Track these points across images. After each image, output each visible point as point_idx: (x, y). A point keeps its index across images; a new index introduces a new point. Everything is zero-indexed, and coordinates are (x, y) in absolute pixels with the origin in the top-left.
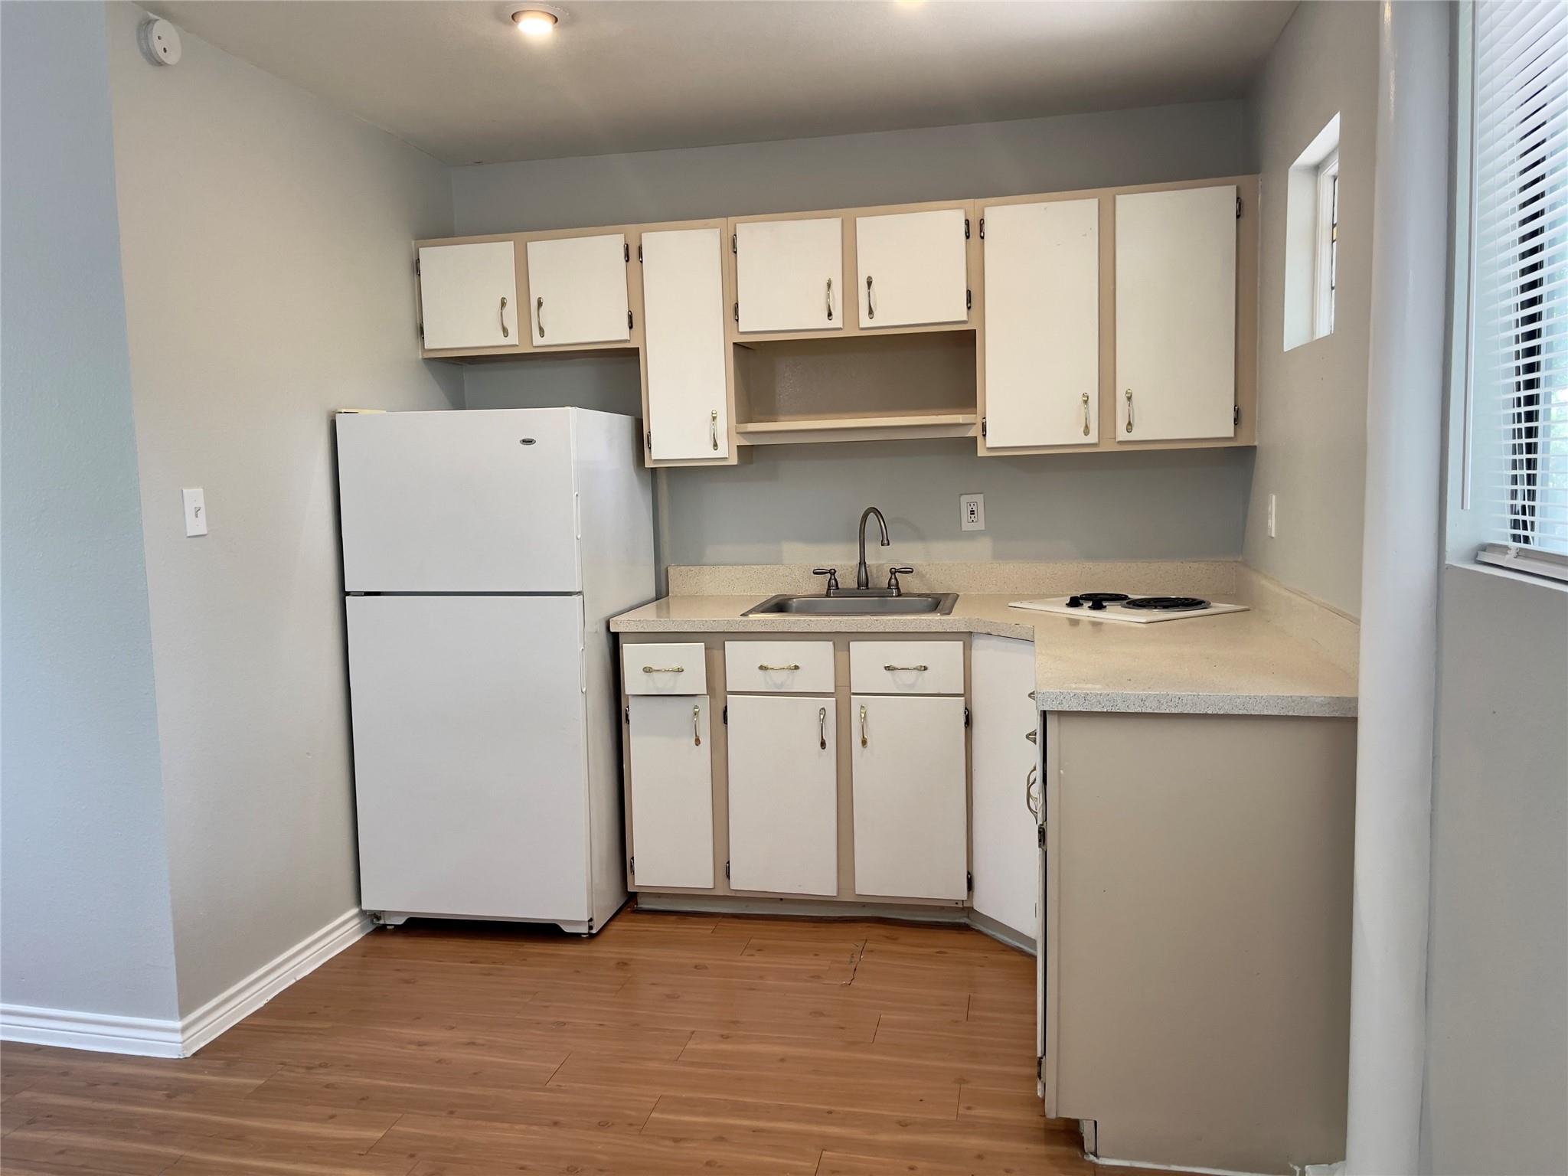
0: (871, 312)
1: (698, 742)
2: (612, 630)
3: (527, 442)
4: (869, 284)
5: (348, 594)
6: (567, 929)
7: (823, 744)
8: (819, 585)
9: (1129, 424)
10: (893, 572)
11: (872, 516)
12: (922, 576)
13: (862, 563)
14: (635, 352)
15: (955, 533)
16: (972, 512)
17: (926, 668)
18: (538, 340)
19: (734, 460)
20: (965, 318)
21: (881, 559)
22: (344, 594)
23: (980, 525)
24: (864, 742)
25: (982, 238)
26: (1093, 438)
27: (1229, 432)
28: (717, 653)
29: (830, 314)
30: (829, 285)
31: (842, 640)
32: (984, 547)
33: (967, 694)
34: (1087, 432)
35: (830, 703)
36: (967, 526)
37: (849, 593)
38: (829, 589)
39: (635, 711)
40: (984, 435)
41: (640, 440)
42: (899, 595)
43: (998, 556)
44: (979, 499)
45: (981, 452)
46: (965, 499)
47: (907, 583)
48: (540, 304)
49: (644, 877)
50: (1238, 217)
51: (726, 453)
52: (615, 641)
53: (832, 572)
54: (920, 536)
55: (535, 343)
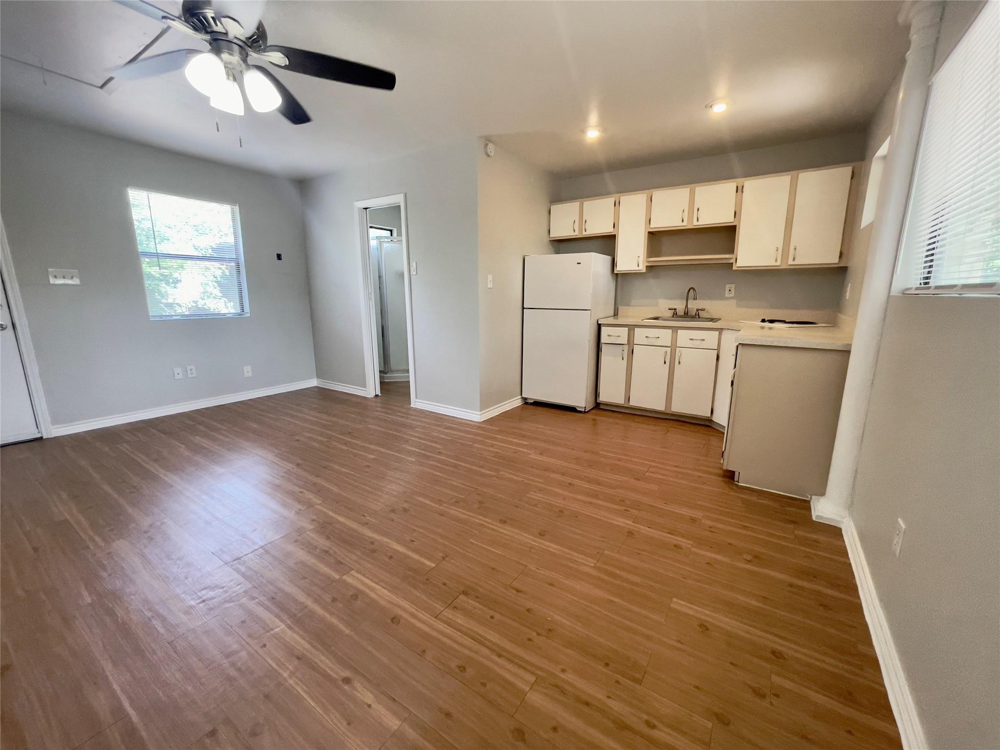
0: (698, 219)
1: (623, 359)
2: (599, 323)
3: (579, 263)
4: (698, 210)
5: (525, 308)
6: (578, 409)
7: (665, 363)
8: (670, 313)
9: (794, 258)
10: (697, 310)
11: (692, 290)
12: (708, 312)
13: (687, 306)
14: (615, 235)
15: (722, 297)
16: (730, 290)
17: (704, 340)
18: (584, 233)
19: (644, 271)
20: (733, 221)
21: (693, 305)
22: (523, 308)
23: (732, 295)
24: (679, 363)
25: (742, 192)
26: (778, 263)
27: (837, 261)
28: (632, 332)
29: (683, 221)
30: (683, 211)
31: (675, 329)
32: (734, 302)
33: (718, 349)
34: (776, 260)
35: (669, 350)
36: (727, 295)
37: (681, 317)
38: (673, 315)
39: (604, 348)
40: (736, 262)
41: (613, 264)
42: (699, 318)
43: (738, 306)
44: (733, 286)
45: (734, 268)
46: (728, 286)
47: (702, 314)
48: (586, 221)
49: (603, 398)
50: (852, 178)
51: (642, 268)
52: (599, 326)
53: (675, 309)
54: (710, 298)
55: (583, 234)
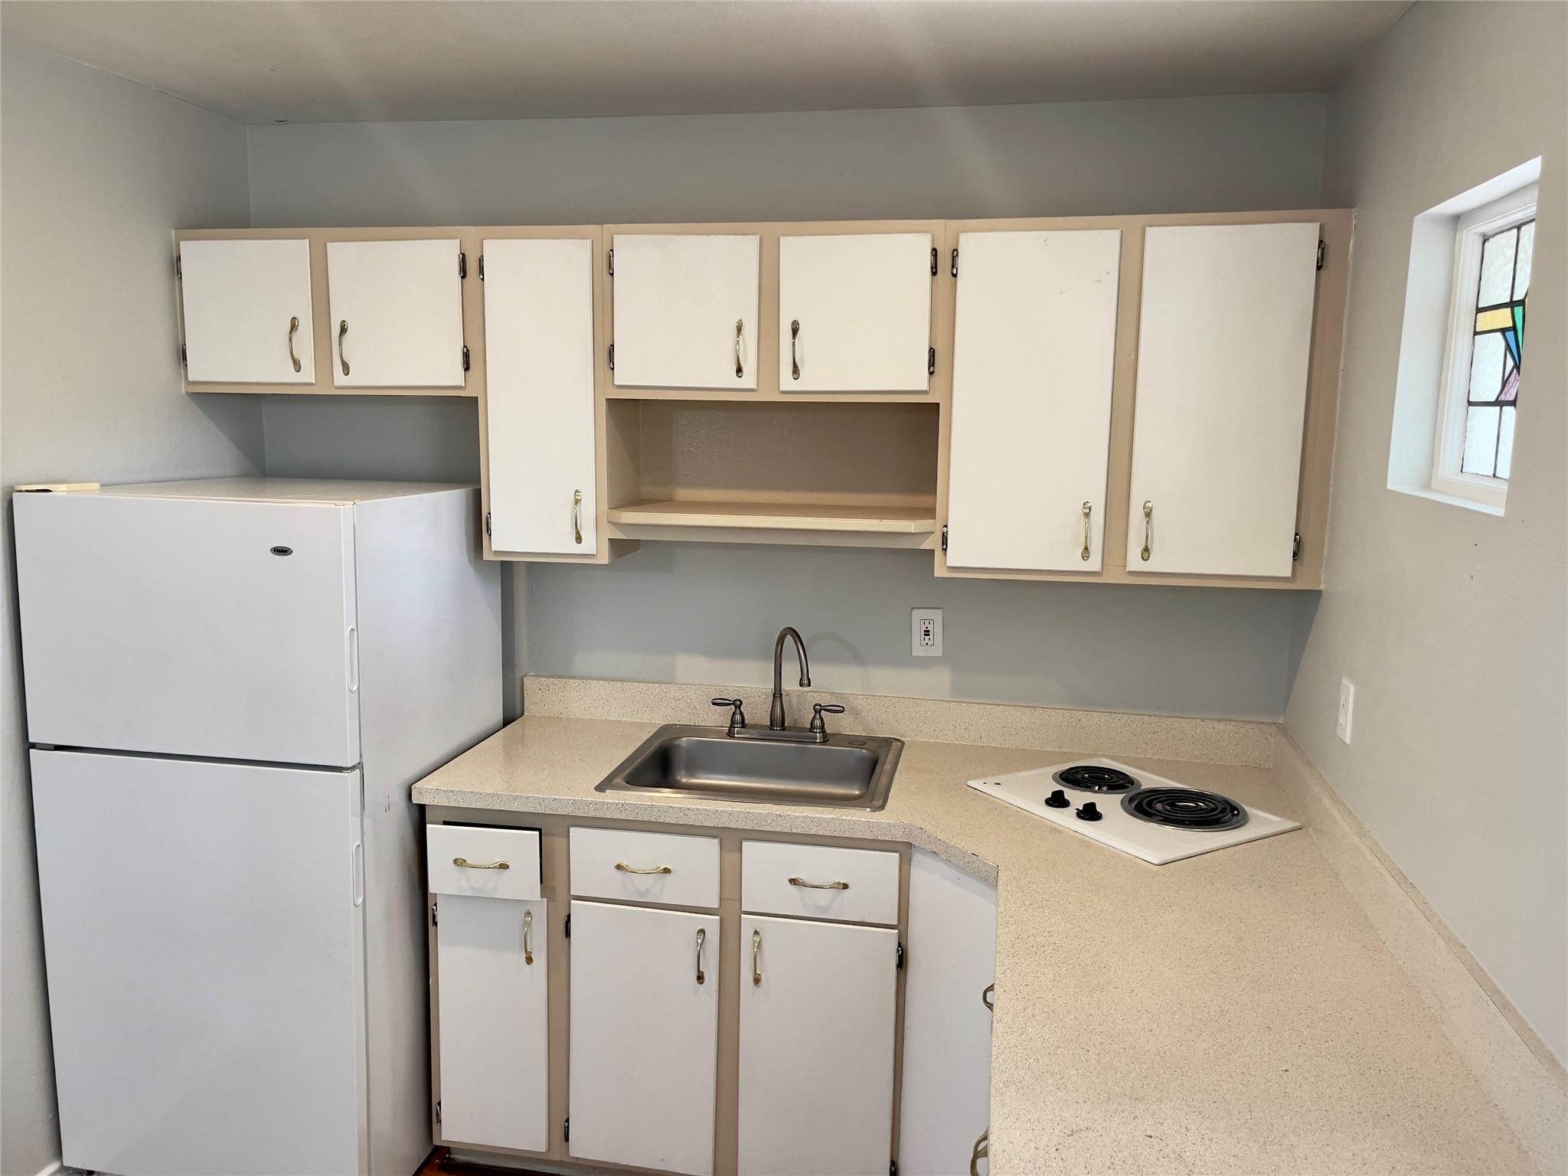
0: (796, 370)
1: (529, 960)
2: (415, 801)
3: (281, 551)
4: (795, 331)
5: (34, 746)
7: (700, 978)
8: (719, 718)
9: (1146, 550)
10: (818, 709)
11: (789, 639)
12: (856, 713)
13: (778, 694)
14: (473, 402)
15: (903, 659)
16: (927, 633)
17: (845, 886)
18: (340, 379)
19: (604, 559)
20: (924, 387)
22: (27, 746)
23: (937, 651)
24: (757, 981)
25: (955, 276)
26: (1094, 564)
27: (1286, 571)
28: (558, 841)
29: (739, 370)
30: (739, 330)
31: (732, 841)
32: (941, 679)
33: (902, 925)
34: (1086, 553)
35: (712, 922)
36: (919, 650)
37: (758, 734)
38: (732, 726)
39: (444, 915)
40: (945, 550)
41: (478, 524)
42: (825, 741)
43: (959, 693)
44: (937, 616)
45: (939, 572)
46: (918, 615)
47: (836, 724)
48: (343, 330)
50: (1320, 266)
51: (594, 547)
52: (420, 816)
53: (738, 704)
54: (856, 656)
55: (337, 383)
